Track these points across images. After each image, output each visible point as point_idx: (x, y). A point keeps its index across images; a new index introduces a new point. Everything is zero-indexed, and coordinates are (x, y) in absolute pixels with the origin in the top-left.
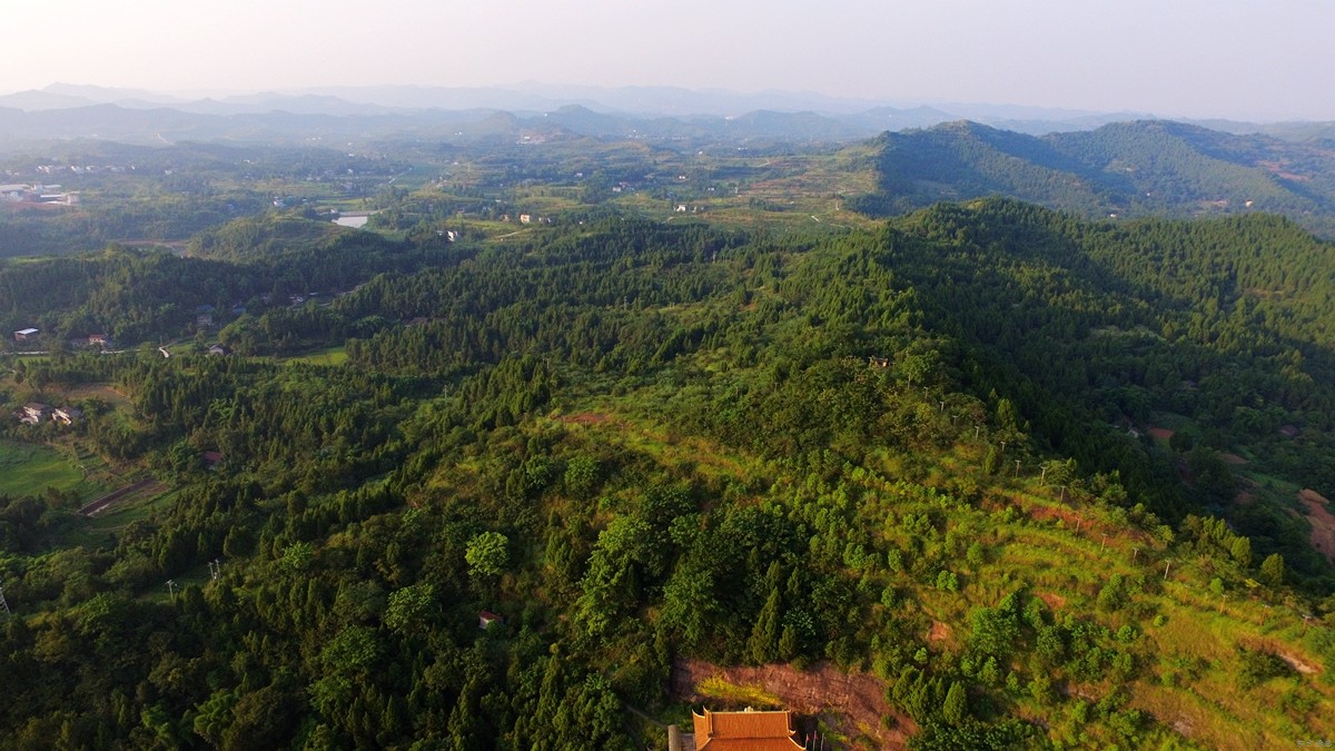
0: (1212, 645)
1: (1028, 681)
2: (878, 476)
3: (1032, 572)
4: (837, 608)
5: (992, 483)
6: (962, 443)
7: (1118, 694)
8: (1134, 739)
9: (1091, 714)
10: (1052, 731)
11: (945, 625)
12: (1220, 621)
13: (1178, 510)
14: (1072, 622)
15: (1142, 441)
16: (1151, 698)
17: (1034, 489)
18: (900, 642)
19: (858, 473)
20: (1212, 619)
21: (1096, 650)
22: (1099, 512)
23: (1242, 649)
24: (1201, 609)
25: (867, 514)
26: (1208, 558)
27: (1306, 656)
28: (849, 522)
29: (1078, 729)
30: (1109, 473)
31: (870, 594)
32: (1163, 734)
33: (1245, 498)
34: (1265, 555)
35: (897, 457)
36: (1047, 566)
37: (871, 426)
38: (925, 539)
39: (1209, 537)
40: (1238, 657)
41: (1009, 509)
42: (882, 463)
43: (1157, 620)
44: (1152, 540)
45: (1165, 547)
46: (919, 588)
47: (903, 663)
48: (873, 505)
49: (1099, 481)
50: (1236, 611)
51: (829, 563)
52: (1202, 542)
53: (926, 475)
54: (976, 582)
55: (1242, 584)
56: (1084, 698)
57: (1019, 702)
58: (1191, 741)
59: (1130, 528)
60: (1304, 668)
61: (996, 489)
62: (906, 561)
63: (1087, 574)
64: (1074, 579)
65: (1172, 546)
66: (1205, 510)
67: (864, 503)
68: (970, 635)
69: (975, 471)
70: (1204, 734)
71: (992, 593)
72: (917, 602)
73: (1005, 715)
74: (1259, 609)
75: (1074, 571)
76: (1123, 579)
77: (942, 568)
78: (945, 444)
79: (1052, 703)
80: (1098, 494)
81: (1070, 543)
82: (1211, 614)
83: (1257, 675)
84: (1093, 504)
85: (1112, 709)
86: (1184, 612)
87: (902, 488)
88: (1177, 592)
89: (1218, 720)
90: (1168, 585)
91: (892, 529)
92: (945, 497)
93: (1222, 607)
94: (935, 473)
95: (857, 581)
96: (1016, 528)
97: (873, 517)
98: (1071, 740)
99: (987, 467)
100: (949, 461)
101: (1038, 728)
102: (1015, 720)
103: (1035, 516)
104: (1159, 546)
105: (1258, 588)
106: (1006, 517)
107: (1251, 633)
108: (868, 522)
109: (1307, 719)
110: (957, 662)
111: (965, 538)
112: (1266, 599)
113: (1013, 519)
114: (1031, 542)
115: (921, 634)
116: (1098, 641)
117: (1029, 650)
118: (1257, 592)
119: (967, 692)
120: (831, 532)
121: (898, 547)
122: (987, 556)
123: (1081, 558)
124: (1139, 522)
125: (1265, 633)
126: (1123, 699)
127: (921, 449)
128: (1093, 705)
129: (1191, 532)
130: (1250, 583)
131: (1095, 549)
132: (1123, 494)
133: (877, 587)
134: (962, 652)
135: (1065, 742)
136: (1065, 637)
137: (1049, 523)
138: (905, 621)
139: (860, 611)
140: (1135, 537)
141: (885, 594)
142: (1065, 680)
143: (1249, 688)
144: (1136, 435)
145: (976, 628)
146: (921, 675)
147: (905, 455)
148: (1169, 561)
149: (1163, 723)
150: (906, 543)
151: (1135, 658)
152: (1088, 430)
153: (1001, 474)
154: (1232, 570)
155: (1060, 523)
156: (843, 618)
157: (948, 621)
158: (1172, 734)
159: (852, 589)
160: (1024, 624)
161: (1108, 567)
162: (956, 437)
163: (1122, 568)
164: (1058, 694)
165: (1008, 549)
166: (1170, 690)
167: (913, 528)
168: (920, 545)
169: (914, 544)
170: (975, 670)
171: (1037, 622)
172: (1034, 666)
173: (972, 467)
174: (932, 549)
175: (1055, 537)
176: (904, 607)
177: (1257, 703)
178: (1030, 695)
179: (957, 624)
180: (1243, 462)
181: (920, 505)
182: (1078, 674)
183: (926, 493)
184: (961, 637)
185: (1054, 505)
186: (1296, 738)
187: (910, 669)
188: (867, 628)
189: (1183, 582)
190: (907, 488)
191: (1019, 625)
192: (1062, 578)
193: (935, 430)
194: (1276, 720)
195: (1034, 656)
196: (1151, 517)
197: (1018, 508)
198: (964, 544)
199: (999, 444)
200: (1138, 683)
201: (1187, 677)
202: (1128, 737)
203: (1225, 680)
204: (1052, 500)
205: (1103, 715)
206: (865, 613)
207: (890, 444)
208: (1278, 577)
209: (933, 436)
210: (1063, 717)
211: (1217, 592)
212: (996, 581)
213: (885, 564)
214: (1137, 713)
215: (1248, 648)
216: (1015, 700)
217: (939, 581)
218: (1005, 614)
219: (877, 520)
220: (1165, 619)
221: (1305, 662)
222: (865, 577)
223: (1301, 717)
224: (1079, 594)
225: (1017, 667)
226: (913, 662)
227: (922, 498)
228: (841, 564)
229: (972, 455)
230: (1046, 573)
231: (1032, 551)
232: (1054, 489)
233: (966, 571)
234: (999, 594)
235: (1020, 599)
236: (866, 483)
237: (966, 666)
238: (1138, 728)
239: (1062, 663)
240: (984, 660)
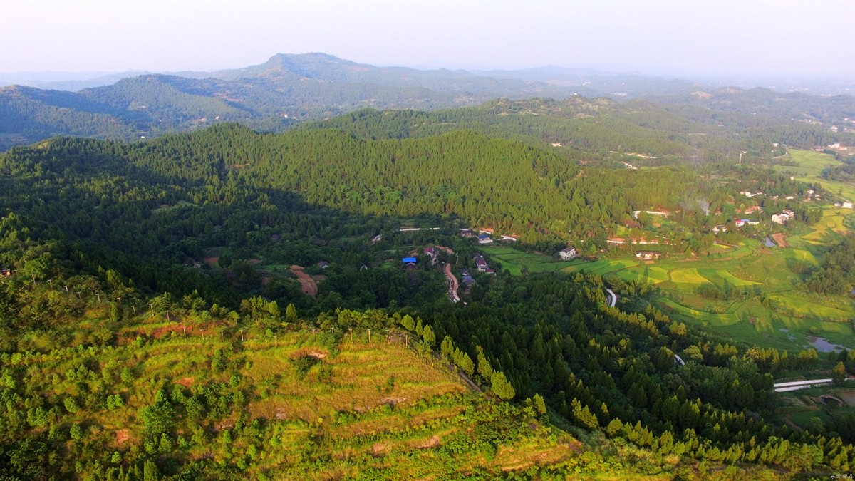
0: (278, 365)
1: (190, 436)
2: (34, 353)
3: (168, 371)
4: (37, 460)
5: (121, 326)
6: (91, 308)
7: (243, 416)
8: (260, 436)
9: (233, 436)
10: (216, 457)
11: (124, 430)
12: (277, 351)
13: (236, 300)
14: (202, 389)
15: (204, 268)
16: (258, 409)
17: (150, 319)
18: (97, 457)
19: (16, 358)
20: (274, 352)
21: (222, 398)
22: (194, 318)
23: (292, 360)
24: (267, 349)
25: (36, 383)
26: (260, 320)
27: (320, 350)
28: (22, 395)
29: (229, 447)
30: (191, 293)
31: (61, 437)
32: (273, 424)
33: (266, 280)
34: (286, 307)
35: (44, 335)
36: (176, 363)
37: (14, 321)
38: (87, 381)
39: (257, 308)
40: (292, 365)
41: (138, 338)
42: (34, 343)
43: (247, 365)
44: (228, 322)
45: (236, 323)
46: (96, 415)
47: (105, 470)
48: (38, 375)
49: (187, 300)
50: (283, 342)
51: (18, 431)
52: (254, 313)
53: (72, 339)
54: (135, 393)
55: (281, 327)
56: (226, 429)
57: (190, 451)
58: (287, 420)
59: (214, 320)
60: (321, 356)
61: (125, 329)
62: (80, 402)
63: (201, 357)
64: (194, 364)
65: (240, 321)
66: (250, 295)
67: (30, 377)
68: (144, 428)
69: (106, 323)
70: (291, 413)
71: (148, 394)
72: (98, 425)
73: (185, 464)
74: (292, 336)
75: (193, 359)
76: (221, 351)
77: (108, 395)
78: (78, 313)
79: (210, 441)
80: (190, 307)
81: (183, 343)
82: (271, 350)
83: (303, 370)
84: (189, 314)
85: (243, 426)
86: (259, 354)
87: (57, 354)
88: (252, 345)
89: (295, 403)
90: (246, 344)
91: (60, 385)
92: (91, 348)
93: (276, 343)
94: (78, 335)
95: (47, 433)
96: (148, 348)
97: (41, 384)
98: (228, 456)
99: (114, 317)
100: (85, 324)
101: (208, 460)
102: (192, 463)
103: (156, 336)
104: (233, 324)
105: (289, 325)
106: (138, 344)
107: (293, 350)
108: (39, 389)
109: (331, 380)
110: (142, 449)
111: (116, 369)
112: (293, 329)
113: (143, 343)
114: (160, 353)
115: (110, 444)
116: (221, 393)
117: (184, 418)
118: (288, 328)
119: (156, 463)
120: (9, 409)
121: (70, 396)
122: (135, 373)
123: (193, 349)
124: (218, 315)
125: (300, 347)
126: (246, 418)
127: (61, 323)
128: (232, 429)
129: (247, 309)
130: (284, 324)
131: (199, 340)
132: (203, 302)
133: (65, 431)
134: (143, 441)
135: (225, 459)
136: (202, 399)
137: (167, 337)
138: (95, 442)
139: (57, 452)
140: (219, 324)
141: (72, 432)
142: (212, 424)
143: (302, 378)
144: (199, 266)
145: (146, 421)
146: (121, 470)
147: (50, 331)
148: (241, 330)
149: (271, 419)
150: (74, 390)
151: (244, 392)
152: (170, 273)
153: (125, 318)
154: (273, 321)
155: (173, 334)
156: (45, 464)
157: (126, 426)
158: (277, 422)
159: (45, 440)
160: (174, 404)
161: (211, 348)
162: (85, 306)
163: (218, 345)
164: (211, 434)
165: (147, 363)
166: (267, 399)
167: (76, 378)
168: (86, 387)
169: (81, 388)
170: (156, 447)
171: (182, 399)
172: (191, 425)
173: (103, 322)
174: (96, 386)
175: (174, 344)
176: (91, 433)
177: (308, 384)
178: (195, 444)
179: (132, 426)
180: (260, 261)
181: (75, 360)
182: (217, 417)
183: (76, 351)
184: (138, 432)
185: (166, 325)
186: (329, 392)
187: (111, 471)
188: (68, 461)
189: (252, 338)
190: (61, 352)
191: (172, 405)
192: (187, 366)
193: (67, 306)
194: (318, 388)
195: (188, 420)
196: (223, 309)
197: (144, 335)
198: (117, 373)
199: (117, 300)
200: (250, 404)
201: (273, 388)
202: (257, 437)
203: (290, 381)
204: (163, 322)
205: (239, 432)
206: (61, 452)
207: (35, 328)
208: (295, 315)
209: (67, 311)
210: (219, 446)
211: (271, 336)
212: (147, 386)
213: (64, 411)
214: (256, 421)
215: (295, 358)
216: (187, 452)
217: (109, 405)
218: (161, 404)
219: (45, 384)
220: (251, 363)
221: (321, 353)
222: (52, 428)
223: (328, 381)
224: (200, 371)
225: (181, 432)
226: (112, 465)
227: (75, 355)
228: (28, 428)
229: (101, 313)
230: (176, 367)
231: (163, 358)
232: (162, 315)
233: (125, 390)
234: (152, 393)
235: (167, 391)
236: (26, 362)
237: (149, 448)
238: (260, 429)
239: (206, 415)
240: (159, 438)
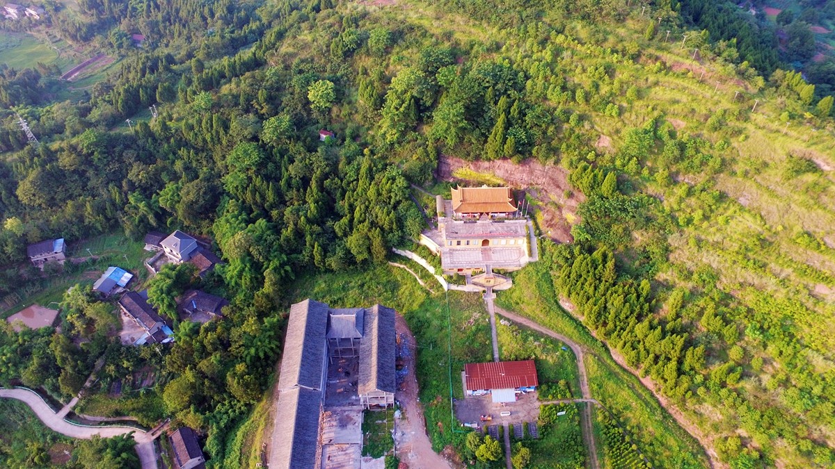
0: (773, 153)
1: (655, 172)
2: (573, 40)
3: (668, 106)
4: (541, 126)
5: (649, 46)
6: (632, 18)
7: (709, 181)
8: (713, 207)
9: (690, 193)
10: (665, 202)
11: (608, 138)
12: (781, 139)
13: (772, 66)
14: (687, 138)
15: (757, 17)
16: (726, 183)
17: (676, 51)
18: (579, 148)
19: (561, 38)
20: (777, 138)
21: (700, 155)
22: (718, 67)
23: (791, 156)
24: (772, 131)
25: (564, 66)
26: (784, 98)
27: (830, 160)
28: (552, 71)
29: (681, 200)
30: (729, 40)
31: (563, 117)
32: (731, 204)
33: (820, 57)
34: (822, 97)
35: (587, 27)
36: (678, 102)
37: (571, 6)
38: (600, 83)
39: (788, 85)
40: (787, 161)
41: (658, 64)
42: (577, 32)
43: (742, 137)
44: (749, 86)
45: (757, 91)
46: (594, 114)
47: (580, 160)
48: (569, 60)
49: (721, 46)
50: (794, 133)
51: (538, 98)
52: (782, 88)
53: (605, 40)
54: (631, 111)
55: (802, 116)
56: (688, 183)
57: (648, 184)
58: (747, 209)
59: (736, 78)
60: (826, 168)
61: (651, 51)
62: (587, 97)
63: (703, 108)
64: (693, 111)
65: (761, 90)
66: (789, 67)
67: (563, 59)
68: (623, 144)
69: (638, 38)
70: (755, 205)
71: (640, 118)
72: (591, 123)
73: (639, 191)
74: (809, 132)
75: (694, 105)
76: (725, 111)
77: (610, 102)
78: (621, 19)
79: (668, 186)
80: (719, 55)
81: (695, 87)
82: (776, 135)
83: (796, 171)
84: (715, 61)
85: (703, 190)
86: (760, 133)
87: (589, 48)
88: (758, 121)
89: (766, 196)
90: (753, 116)
91: (580, 76)
92: (616, 55)
93: (785, 130)
94: (611, 39)
95: (555, 109)
96: (661, 77)
97: (568, 68)
98: (676, 207)
99: (647, 35)
100: (622, 31)
101: (657, 199)
102: (644, 195)
103: (674, 69)
104: (753, 90)
105: (812, 118)
106: (655, 69)
107: (799, 147)
108: (565, 71)
109: (819, 196)
110: (613, 160)
111: (626, 83)
112: (814, 125)
113: (660, 71)
114: (669, 87)
115: (592, 143)
116: (702, 150)
117: (658, 154)
118: (810, 121)
119: (617, 178)
120: (540, 77)
121: (583, 88)
122: (640, 94)
123: (700, 97)
124: (743, 74)
125: (808, 147)
126: (711, 184)
127: (603, 22)
128: (693, 187)
129: (777, 81)
130: (808, 115)
131: (710, 91)
132: (735, 54)
133: (567, 113)
134: (617, 154)
135: (672, 208)
136: (682, 147)
137: (683, 74)
138: (583, 135)
139: (556, 128)
140: (738, 84)
141: (572, 118)
142: (678, 173)
143: (789, 179)
144: (754, 12)
145: (627, 139)
146: (590, 167)
147: (592, 26)
148: (757, 100)
149: (732, 198)
150: (588, 85)
151: (723, 161)
152: (720, 10)
153: (656, 39)
154: (798, 107)
155: (690, 74)
156: (544, 133)
157: (610, 135)
158: (736, 205)
159: (552, 114)
160: (657, 138)
161: (717, 103)
162: (628, 14)
163: (726, 104)
164: (672, 180)
165: (653, 90)
166: (740, 179)
167: (594, 75)
168: (597, 87)
169: (593, 86)
170: (624, 166)
171: (666, 137)
172: (660, 164)
173: (636, 35)
174: (605, 89)
175: (686, 83)
176: (583, 126)
177: (792, 188)
178: (655, 181)
179: (615, 137)
180: (826, 32)
181: (599, 60)
182: (686, 169)
183: (604, 52)
184: (617, 145)
185: (688, 62)
186: (809, 207)
187: (583, 164)
188: (559, 138)
189: (763, 114)
190: (592, 48)
191: (655, 137)
192: (686, 110)
193: (615, 9)
194: (799, 197)
195: (660, 158)
196: (752, 70)
197: (664, 63)
198: (625, 87)
199: (657, 19)
200: (722, 175)
201: (752, 172)
202: (710, 206)
203: (774, 176)
204: (687, 58)
205: (697, 193)
206: (558, 129)
207: (583, 18)
208: (827, 111)
209: (613, 13)
210: (673, 194)
211: (784, 120)
212: (643, 111)
213: (573, 99)
214: (718, 192)
215: (794, 155)
216: (645, 183)
217: (606, 110)
218: (646, 132)
219: (570, 70)
220: (747, 137)
221: (828, 164)
222: (560, 107)
223: (815, 196)
224: (695, 120)
225: (649, 164)
226: (586, 160)
227: (601, 56)
228: (545, 98)
229: (638, 27)
230: (676, 106)
231: (669, 92)
232: (690, 51)
233: (625, 104)
234: (644, 119)
235: (657, 123)
236: (565, 45)
237: (618, 163)
238: (717, 201)
239: (678, 162)
240: (629, 160)
